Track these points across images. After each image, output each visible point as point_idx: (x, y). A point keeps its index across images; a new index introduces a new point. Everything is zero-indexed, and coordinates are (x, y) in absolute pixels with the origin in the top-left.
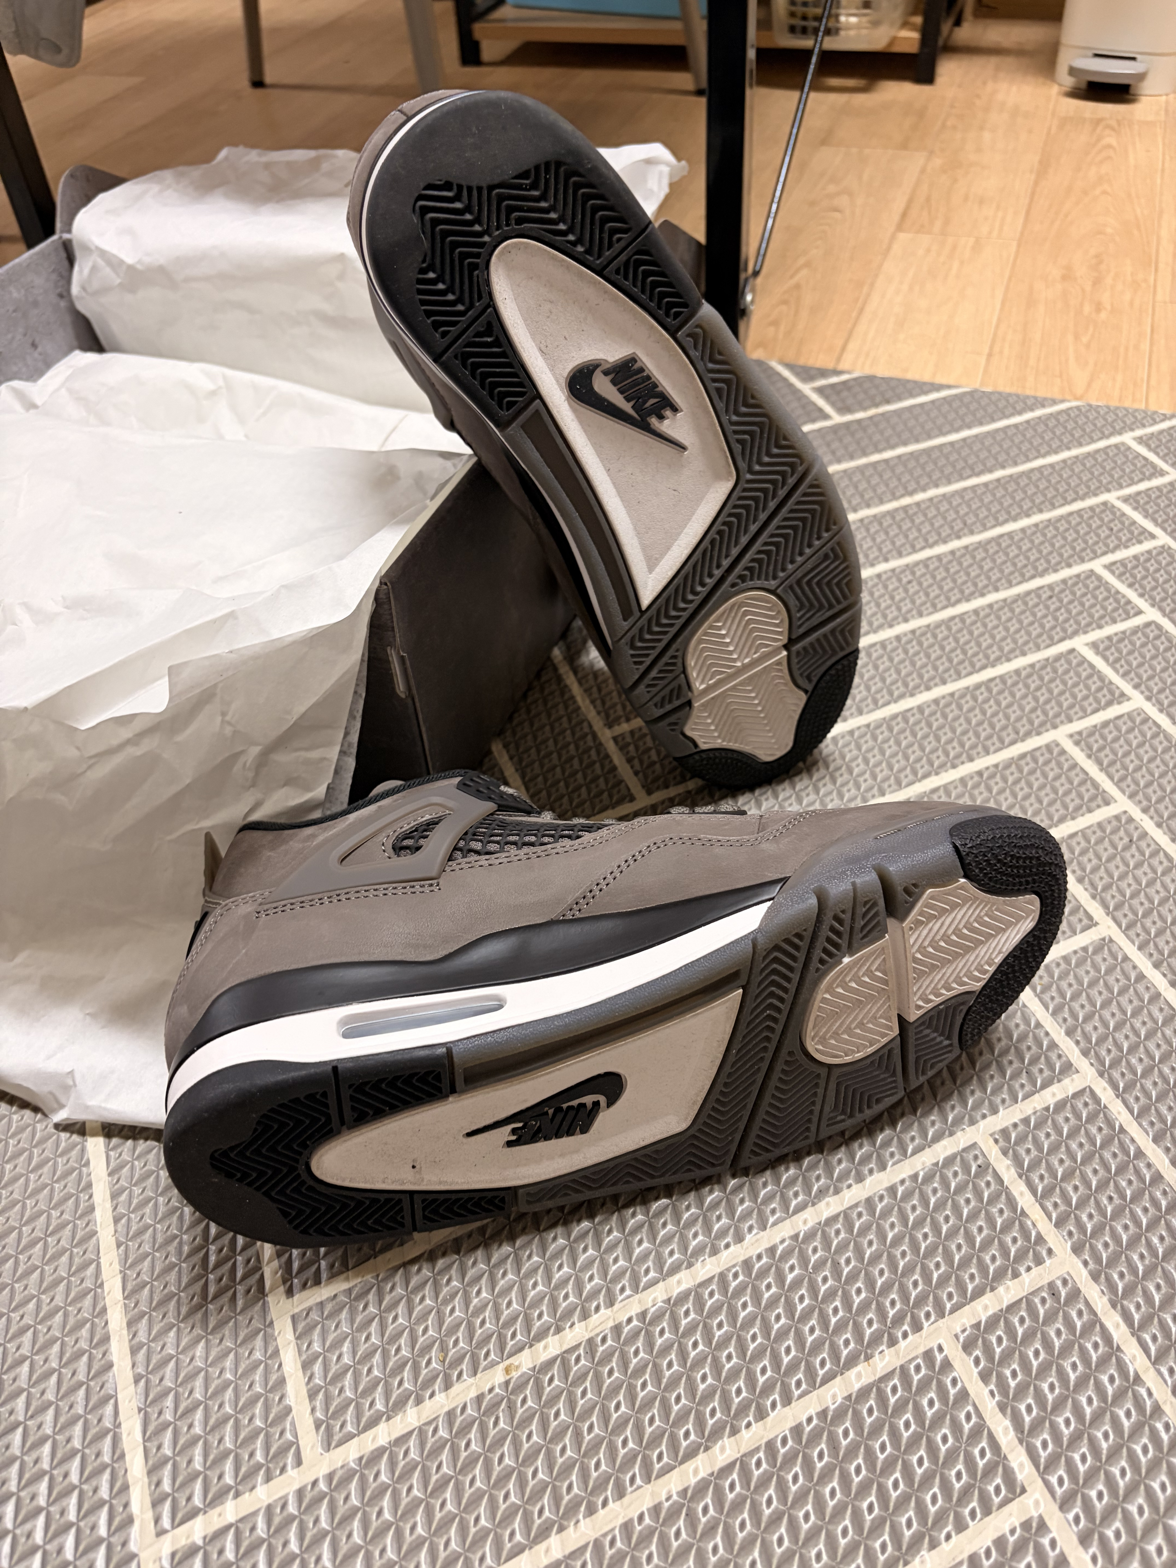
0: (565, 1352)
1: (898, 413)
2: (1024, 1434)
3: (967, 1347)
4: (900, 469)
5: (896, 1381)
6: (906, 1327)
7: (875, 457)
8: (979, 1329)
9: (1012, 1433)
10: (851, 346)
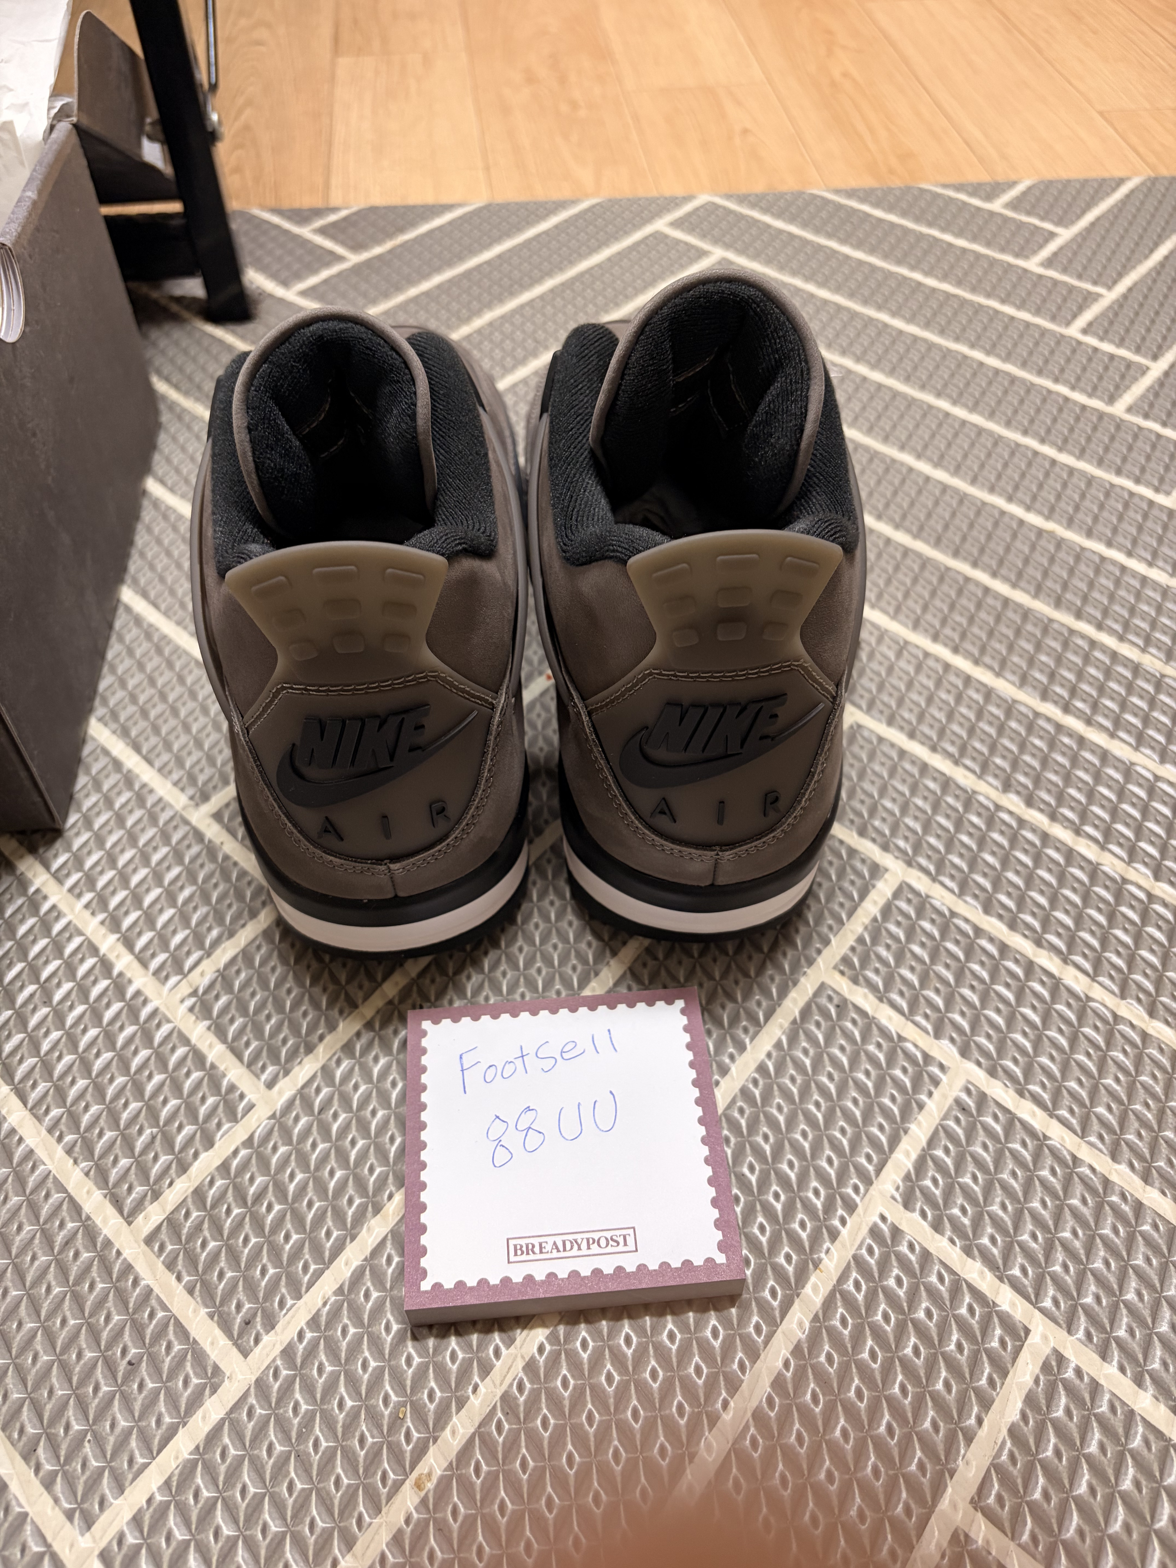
0: (479, 1427)
1: (416, 240)
2: (999, 1270)
3: (908, 1204)
4: (444, 298)
5: (854, 1274)
6: (840, 1212)
7: (413, 292)
8: (911, 1180)
9: (989, 1275)
10: (334, 181)
